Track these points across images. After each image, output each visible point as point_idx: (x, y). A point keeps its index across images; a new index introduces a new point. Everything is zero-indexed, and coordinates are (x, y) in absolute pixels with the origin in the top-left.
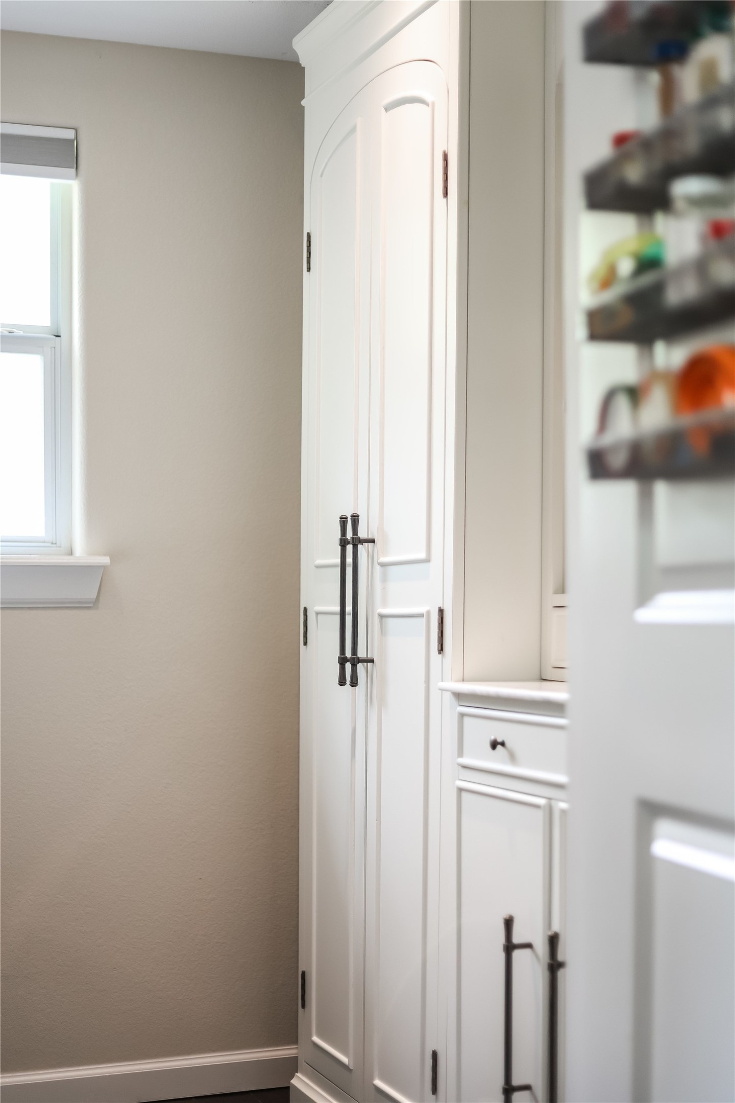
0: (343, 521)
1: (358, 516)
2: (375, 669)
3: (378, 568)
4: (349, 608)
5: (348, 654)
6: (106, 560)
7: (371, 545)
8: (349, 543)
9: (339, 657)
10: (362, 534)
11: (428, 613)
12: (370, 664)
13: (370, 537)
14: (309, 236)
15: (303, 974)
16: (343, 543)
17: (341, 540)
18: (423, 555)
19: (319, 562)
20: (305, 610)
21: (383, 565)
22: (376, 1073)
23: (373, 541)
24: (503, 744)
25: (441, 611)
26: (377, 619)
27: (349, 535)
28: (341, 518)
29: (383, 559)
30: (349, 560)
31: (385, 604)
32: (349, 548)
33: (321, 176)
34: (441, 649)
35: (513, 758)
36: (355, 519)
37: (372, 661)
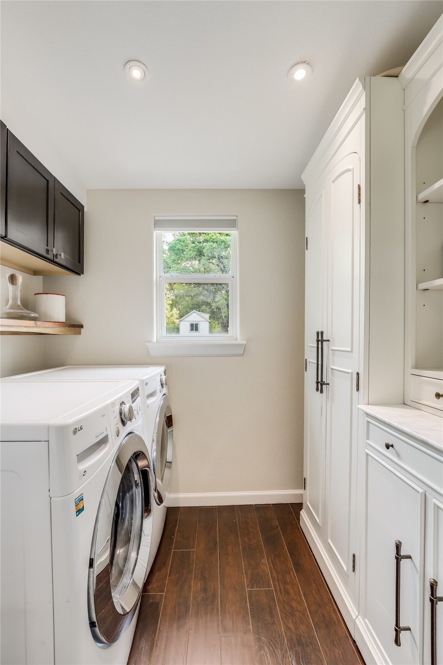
0: (318, 333)
1: (323, 332)
2: (330, 387)
3: (331, 351)
4: (320, 363)
5: (320, 380)
6: (245, 342)
7: (328, 342)
8: (320, 341)
9: (316, 382)
10: (325, 338)
11: (352, 372)
12: (328, 385)
13: (328, 339)
14: (307, 238)
15: (305, 479)
16: (318, 341)
17: (317, 340)
18: (349, 349)
19: (310, 345)
20: (306, 360)
21: (332, 350)
22: (329, 537)
23: (329, 341)
24: (392, 446)
25: (358, 374)
26: (330, 370)
27: (320, 338)
28: (317, 332)
29: (333, 348)
30: (320, 346)
31: (333, 365)
32: (320, 343)
33: (311, 217)
34: (358, 389)
35: (398, 455)
36: (322, 333)
37: (329, 384)
